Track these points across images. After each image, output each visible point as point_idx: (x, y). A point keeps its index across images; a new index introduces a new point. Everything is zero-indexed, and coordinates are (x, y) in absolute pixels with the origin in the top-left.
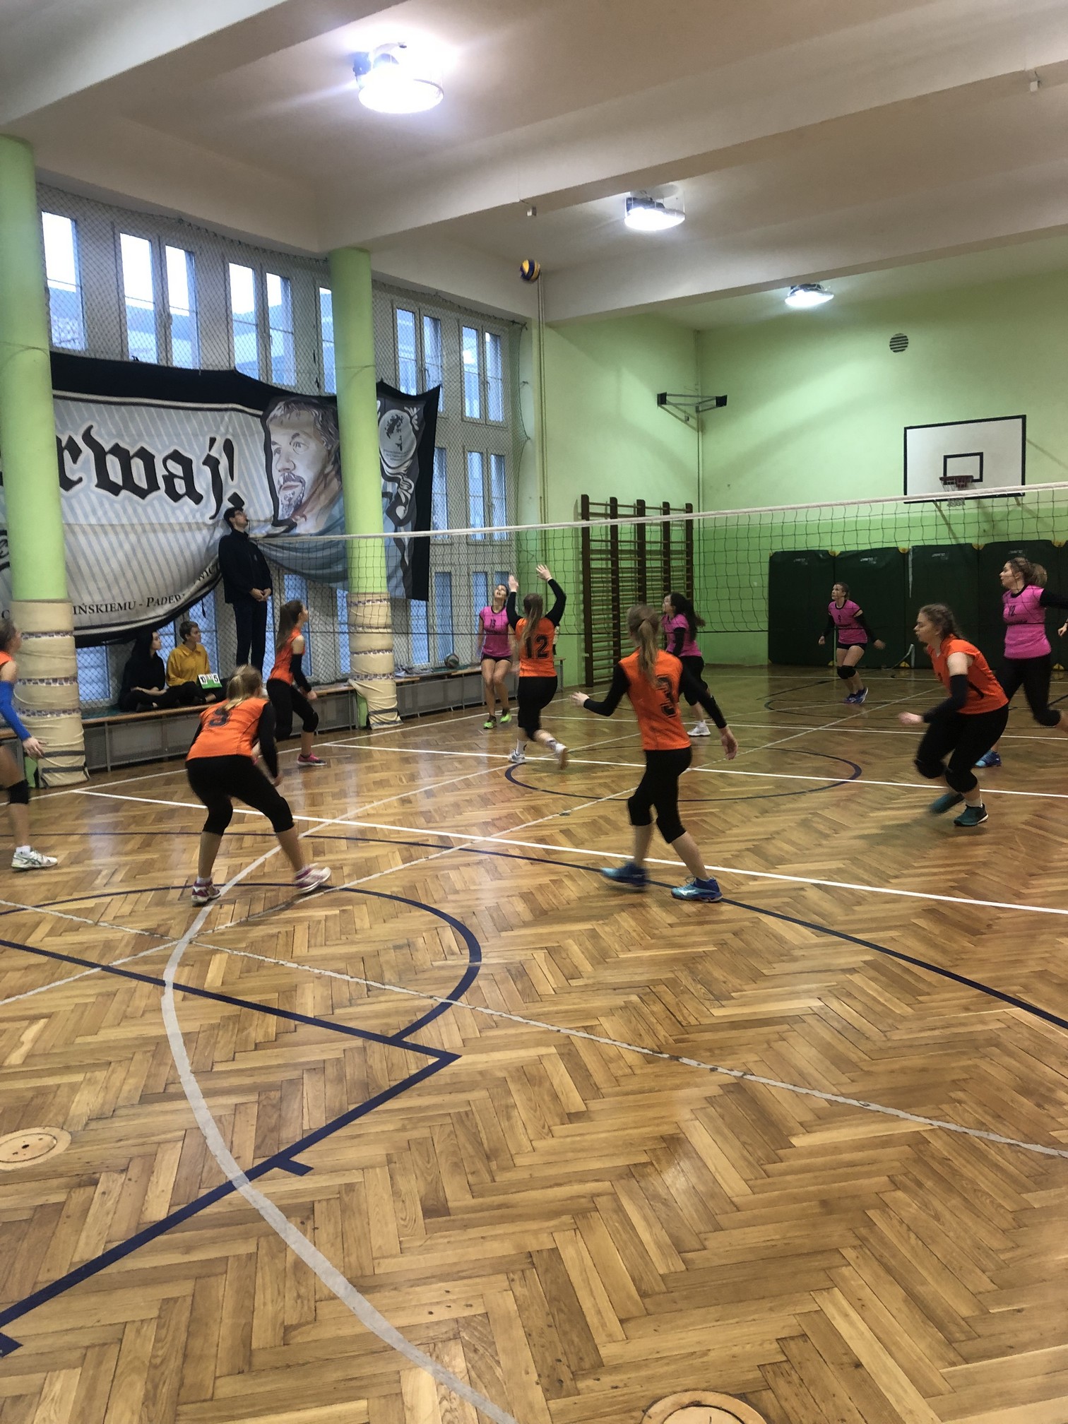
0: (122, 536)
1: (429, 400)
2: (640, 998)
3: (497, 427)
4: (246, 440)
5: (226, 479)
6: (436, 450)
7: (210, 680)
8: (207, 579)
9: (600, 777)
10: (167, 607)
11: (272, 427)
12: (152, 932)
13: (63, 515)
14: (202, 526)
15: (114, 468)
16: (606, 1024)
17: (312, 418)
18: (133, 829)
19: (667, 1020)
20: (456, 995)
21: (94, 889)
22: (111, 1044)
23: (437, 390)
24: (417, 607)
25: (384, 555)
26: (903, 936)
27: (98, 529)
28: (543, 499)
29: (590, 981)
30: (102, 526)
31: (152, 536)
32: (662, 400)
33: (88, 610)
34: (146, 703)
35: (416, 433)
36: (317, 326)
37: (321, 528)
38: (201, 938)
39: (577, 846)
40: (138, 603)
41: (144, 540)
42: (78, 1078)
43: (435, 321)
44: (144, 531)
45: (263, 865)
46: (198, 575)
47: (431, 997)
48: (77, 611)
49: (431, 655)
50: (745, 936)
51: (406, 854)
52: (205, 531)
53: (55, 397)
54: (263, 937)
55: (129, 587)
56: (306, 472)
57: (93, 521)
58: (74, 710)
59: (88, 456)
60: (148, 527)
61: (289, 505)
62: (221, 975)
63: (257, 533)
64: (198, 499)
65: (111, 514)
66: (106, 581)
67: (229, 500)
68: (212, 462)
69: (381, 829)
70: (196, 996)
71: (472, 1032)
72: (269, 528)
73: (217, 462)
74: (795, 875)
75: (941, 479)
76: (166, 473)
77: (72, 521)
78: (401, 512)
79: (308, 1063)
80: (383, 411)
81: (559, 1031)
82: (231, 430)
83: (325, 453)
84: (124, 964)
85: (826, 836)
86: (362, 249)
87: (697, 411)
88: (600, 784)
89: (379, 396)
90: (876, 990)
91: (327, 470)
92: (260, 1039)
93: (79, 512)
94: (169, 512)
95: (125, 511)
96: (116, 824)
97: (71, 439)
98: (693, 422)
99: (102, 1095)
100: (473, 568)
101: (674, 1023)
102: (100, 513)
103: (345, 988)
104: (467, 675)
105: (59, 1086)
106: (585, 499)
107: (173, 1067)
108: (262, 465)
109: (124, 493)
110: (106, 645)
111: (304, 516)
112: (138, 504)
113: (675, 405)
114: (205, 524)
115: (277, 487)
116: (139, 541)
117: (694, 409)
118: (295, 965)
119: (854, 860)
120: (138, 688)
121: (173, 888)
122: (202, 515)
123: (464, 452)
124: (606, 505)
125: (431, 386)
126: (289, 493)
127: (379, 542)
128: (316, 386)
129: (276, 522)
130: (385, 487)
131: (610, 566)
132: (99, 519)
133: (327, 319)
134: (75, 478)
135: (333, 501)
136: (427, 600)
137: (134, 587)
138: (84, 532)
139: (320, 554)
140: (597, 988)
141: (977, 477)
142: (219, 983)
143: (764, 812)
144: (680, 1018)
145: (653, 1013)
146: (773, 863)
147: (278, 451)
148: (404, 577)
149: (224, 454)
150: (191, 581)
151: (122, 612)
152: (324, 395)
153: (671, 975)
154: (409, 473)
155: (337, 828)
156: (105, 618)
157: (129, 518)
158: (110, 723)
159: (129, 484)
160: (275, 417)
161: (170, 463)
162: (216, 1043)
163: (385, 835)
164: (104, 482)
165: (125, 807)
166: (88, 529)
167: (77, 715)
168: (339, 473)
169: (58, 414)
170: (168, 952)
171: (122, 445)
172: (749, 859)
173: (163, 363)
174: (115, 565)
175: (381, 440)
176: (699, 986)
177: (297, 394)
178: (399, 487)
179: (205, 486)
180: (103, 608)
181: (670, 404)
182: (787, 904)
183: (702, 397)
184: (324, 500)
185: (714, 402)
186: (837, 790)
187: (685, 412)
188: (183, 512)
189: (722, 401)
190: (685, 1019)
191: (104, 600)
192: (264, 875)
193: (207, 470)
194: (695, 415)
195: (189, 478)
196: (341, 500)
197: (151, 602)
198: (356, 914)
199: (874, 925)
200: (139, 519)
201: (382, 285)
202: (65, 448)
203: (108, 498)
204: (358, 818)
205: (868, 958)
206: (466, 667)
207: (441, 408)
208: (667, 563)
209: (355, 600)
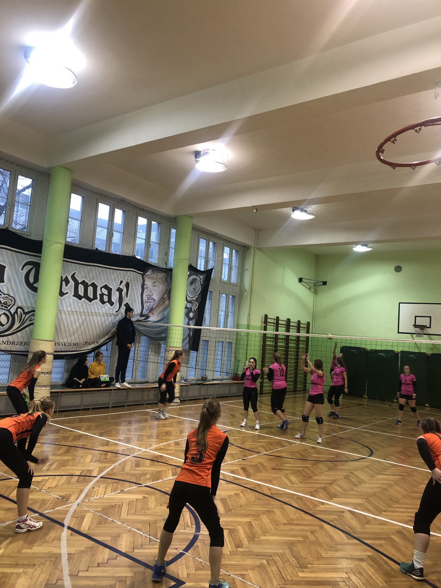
0: (79, 316)
1: (208, 273)
2: (267, 562)
3: (234, 285)
4: (135, 283)
5: (125, 297)
6: (209, 292)
7: (105, 377)
8: (110, 336)
9: (261, 442)
10: (93, 346)
11: (146, 279)
12: (63, 497)
13: (58, 307)
14: (112, 315)
15: (81, 290)
16: (251, 574)
17: (162, 276)
18: (63, 443)
19: (278, 575)
20: (187, 549)
21: (42, 472)
22: (37, 555)
23: (212, 269)
24: (193, 354)
25: (182, 334)
26: (386, 544)
27: (70, 313)
28: (249, 315)
29: (247, 550)
30: (72, 311)
31: (91, 317)
32: (300, 280)
33: (61, 344)
34: (77, 385)
35: (201, 285)
36: (169, 242)
37: (159, 319)
38: (83, 504)
39: (248, 477)
40: (81, 344)
41: (88, 319)
42: (21, 570)
43: (214, 244)
44: (88, 315)
45: (113, 469)
46: (107, 334)
47: (176, 549)
48: (56, 345)
49: (196, 374)
50: (316, 534)
51: (174, 471)
52: (113, 317)
53: (64, 261)
54: (109, 506)
55: (79, 337)
56: (156, 297)
57: (69, 309)
58: (48, 386)
59: (72, 284)
60: (90, 314)
61: (148, 309)
62: (89, 524)
63: (134, 319)
64: (112, 304)
65: (77, 307)
66: (70, 333)
67: (124, 305)
68: (120, 290)
69: (165, 457)
70: (76, 534)
71: (192, 571)
72: (138, 318)
73: (122, 290)
74: (341, 504)
75: (413, 325)
76: (101, 293)
77: (61, 309)
78: (191, 315)
79: (119, 577)
80: (190, 276)
81: (230, 575)
82: (129, 279)
83: (165, 290)
84: (48, 513)
85: (356, 485)
86: (190, 216)
87: (315, 286)
88: (261, 446)
89: (189, 270)
90: (372, 572)
91: (164, 297)
92: (100, 561)
93: (64, 306)
94: (100, 309)
95: (82, 306)
96: (57, 439)
97: (66, 277)
98: (312, 289)
99: (29, 581)
100: (218, 339)
101: (280, 578)
102: (72, 306)
103: (140, 539)
104: (210, 384)
105: (12, 573)
106: (266, 316)
107: (61, 571)
108: (139, 292)
109: (83, 299)
110: (65, 359)
111: (153, 314)
112: (88, 304)
113: (306, 283)
114: (113, 314)
115: (144, 302)
116: (86, 318)
117: (313, 285)
118: (120, 523)
119: (367, 499)
120: (76, 379)
121: (75, 475)
122: (113, 310)
123: (220, 293)
124: (274, 319)
125: (210, 268)
126: (148, 304)
127: (181, 329)
128: (165, 264)
129: (142, 315)
130: (186, 305)
131: (274, 344)
132: (72, 309)
133: (173, 240)
134: (65, 292)
135: (165, 309)
136: (198, 351)
137: (81, 337)
138: (65, 314)
139: (157, 329)
140: (249, 554)
141: (428, 326)
142: (87, 529)
143: (330, 469)
144: (284, 576)
145: (272, 571)
146: (331, 496)
147: (147, 288)
148: (189, 341)
149: (125, 287)
150: (104, 336)
151: (74, 346)
152: (168, 268)
153: (282, 551)
154: (197, 300)
155: (148, 454)
156: (67, 348)
157: (83, 310)
158: (61, 392)
159: (86, 296)
160: (147, 275)
161: (103, 289)
162: (81, 561)
163: (166, 461)
164: (76, 295)
165: (61, 431)
166: (67, 312)
167: (49, 388)
168: (169, 298)
169: (63, 267)
170: (68, 509)
171: (86, 281)
172: (322, 493)
173: (107, 251)
174: (74, 327)
175: (188, 287)
176: (294, 559)
177: (157, 267)
178: (192, 305)
179: (115, 299)
180: (67, 344)
181: (304, 282)
182: (335, 519)
183: (317, 281)
184: (162, 308)
185: (322, 283)
186: (362, 462)
187: (310, 286)
188: (105, 308)
189: (325, 283)
190: (286, 576)
191: (68, 341)
192: (114, 474)
193: (117, 293)
194: (314, 287)
195: (110, 296)
196: (169, 308)
197: (87, 343)
198: (150, 500)
199: (373, 536)
200: (87, 310)
201: (195, 229)
202: (64, 280)
203: (76, 301)
204: (156, 450)
205: (370, 554)
206: (210, 381)
207: (212, 276)
208: (298, 345)
209: (168, 348)
